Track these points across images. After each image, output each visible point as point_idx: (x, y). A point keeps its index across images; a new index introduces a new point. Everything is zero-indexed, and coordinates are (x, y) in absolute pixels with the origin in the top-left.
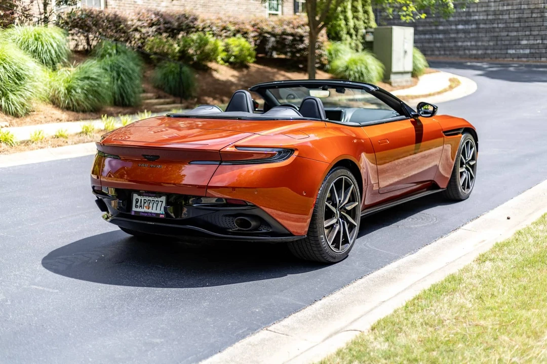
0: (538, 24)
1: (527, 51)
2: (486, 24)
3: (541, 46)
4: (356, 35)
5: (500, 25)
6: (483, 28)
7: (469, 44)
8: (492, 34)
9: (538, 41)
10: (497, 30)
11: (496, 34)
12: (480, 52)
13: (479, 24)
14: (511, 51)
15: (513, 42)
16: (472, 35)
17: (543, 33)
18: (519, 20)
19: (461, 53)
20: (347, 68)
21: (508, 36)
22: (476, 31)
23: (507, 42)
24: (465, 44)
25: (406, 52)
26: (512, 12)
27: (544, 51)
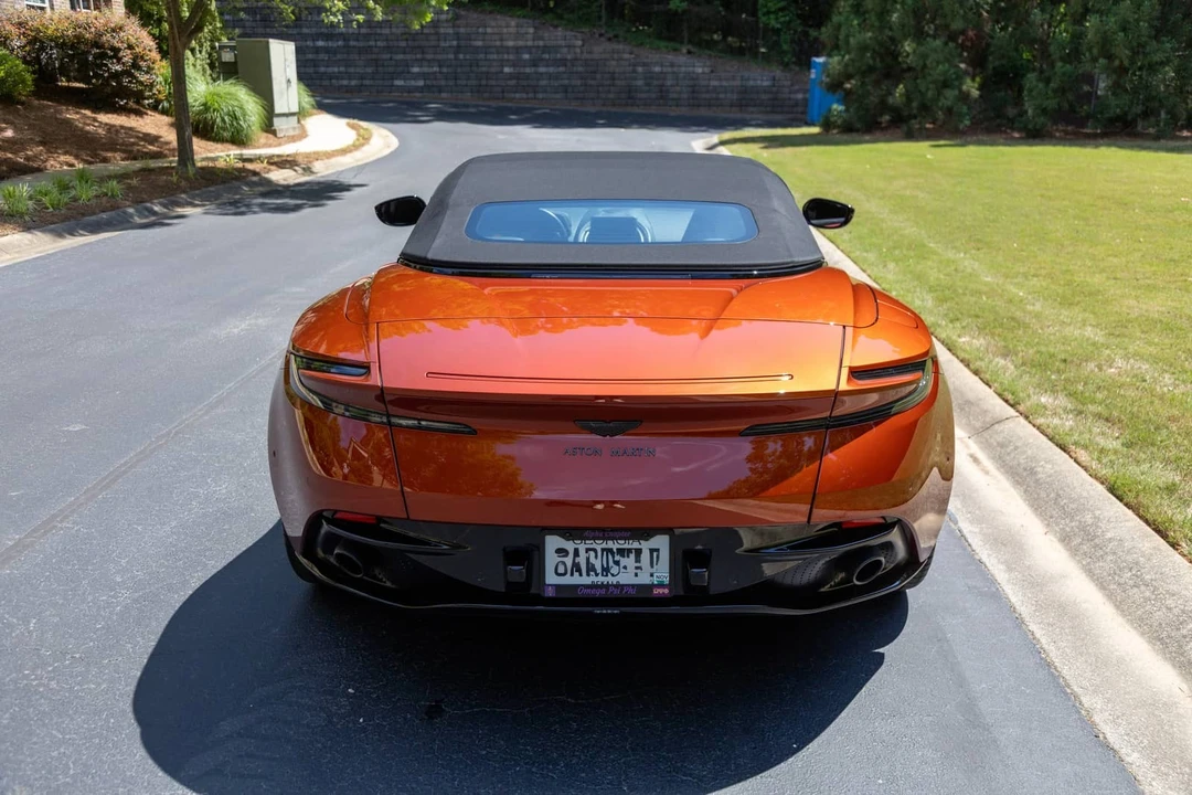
0: (433, 43)
1: (421, 83)
2: (358, 40)
3: (439, 76)
4: (200, 52)
5: (379, 44)
6: (354, 47)
7: (336, 70)
8: (369, 57)
9: (435, 69)
10: (376, 50)
11: (374, 56)
12: (353, 83)
13: (349, 40)
14: (398, 83)
15: (400, 69)
16: (339, 57)
17: (439, 57)
19: (326, 83)
21: (391, 59)
22: (345, 50)
23: (391, 69)
24: (330, 70)
25: (289, 81)
27: (443, 83)
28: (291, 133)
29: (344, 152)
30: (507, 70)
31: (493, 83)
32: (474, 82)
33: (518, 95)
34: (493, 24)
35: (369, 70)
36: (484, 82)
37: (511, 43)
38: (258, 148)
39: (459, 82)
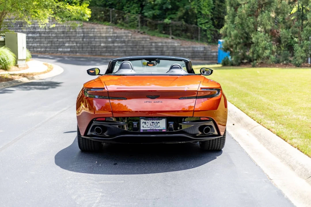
0: (73, 35)
1: (69, 50)
2: (45, 34)
3: (76, 47)
5: (53, 35)
6: (43, 36)
7: (36, 45)
8: (49, 40)
9: (74, 44)
10: (52, 37)
11: (51, 40)
12: (43, 50)
13: (41, 34)
14: (60, 50)
15: (61, 45)
16: (37, 40)
17: (76, 40)
18: (63, 32)
21: (57, 41)
22: (40, 37)
23: (57, 45)
24: (33, 45)
25: (23, 48)
26: (59, 28)
27: (78, 50)
28: (23, 66)
29: (44, 72)
30: (102, 45)
31: (97, 49)
32: (90, 49)
33: (107, 54)
34: (97, 28)
35: (49, 45)
36: (93, 49)
37: (104, 35)
38: (12, 71)
39: (84, 49)
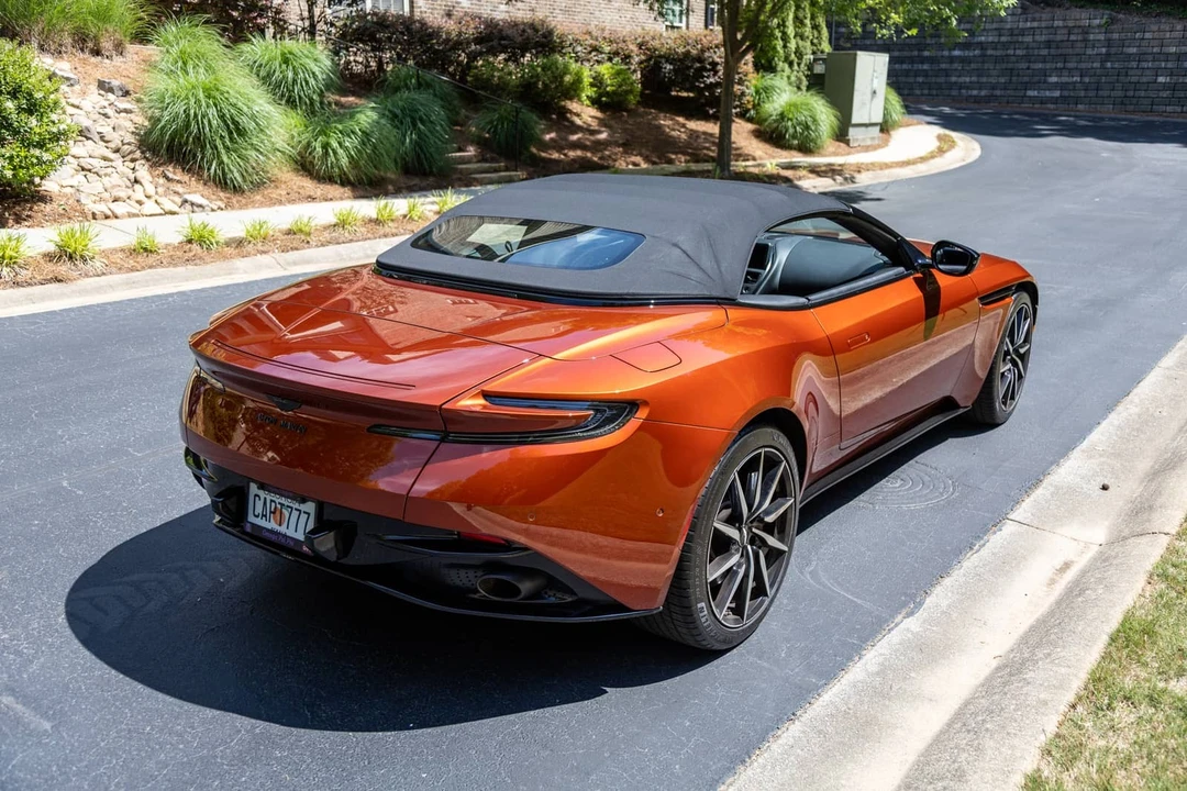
0: (1077, 51)
1: (1057, 94)
2: (996, 49)
3: (1078, 86)
4: (799, 64)
5: (1019, 52)
6: (991, 56)
7: (968, 79)
8: (1004, 66)
9: (1075, 79)
10: (1013, 59)
11: (1010, 66)
12: (983, 93)
13: (986, 49)
14: (1032, 93)
15: (1036, 79)
16: (973, 66)
17: (1083, 65)
18: (1048, 44)
19: (954, 93)
20: (782, 116)
21: (1028, 69)
22: (980, 59)
23: (1026, 79)
25: (875, 92)
26: (1038, 32)
27: (1082, 94)
28: (869, 143)
29: (923, 159)
30: (1161, 79)
31: (1143, 94)
32: (1120, 93)
33: (1169, 109)
34: (1155, 28)
35: (1002, 80)
36: (1131, 93)
37: (1173, 50)
38: (825, 156)
39: (1100, 93)
